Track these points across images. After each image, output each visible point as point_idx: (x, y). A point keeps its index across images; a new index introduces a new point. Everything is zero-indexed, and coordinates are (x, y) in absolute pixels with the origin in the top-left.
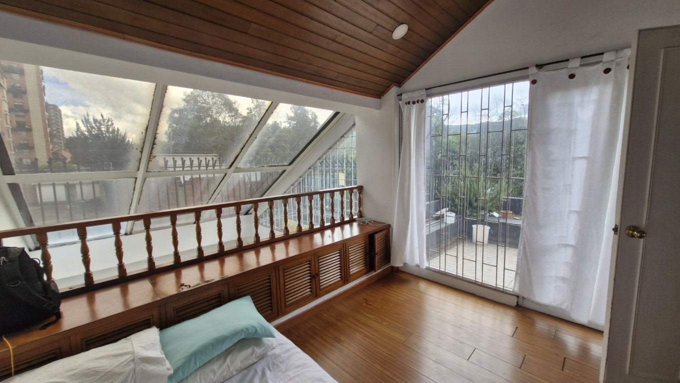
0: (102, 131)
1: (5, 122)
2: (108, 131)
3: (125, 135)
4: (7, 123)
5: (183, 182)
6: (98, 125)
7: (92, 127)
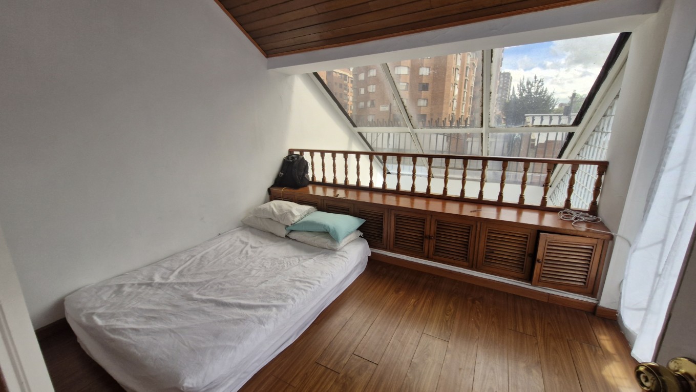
0: (531, 93)
1: (470, 93)
2: (536, 92)
3: (551, 96)
4: (471, 94)
5: (536, 145)
6: (530, 86)
7: (524, 90)
